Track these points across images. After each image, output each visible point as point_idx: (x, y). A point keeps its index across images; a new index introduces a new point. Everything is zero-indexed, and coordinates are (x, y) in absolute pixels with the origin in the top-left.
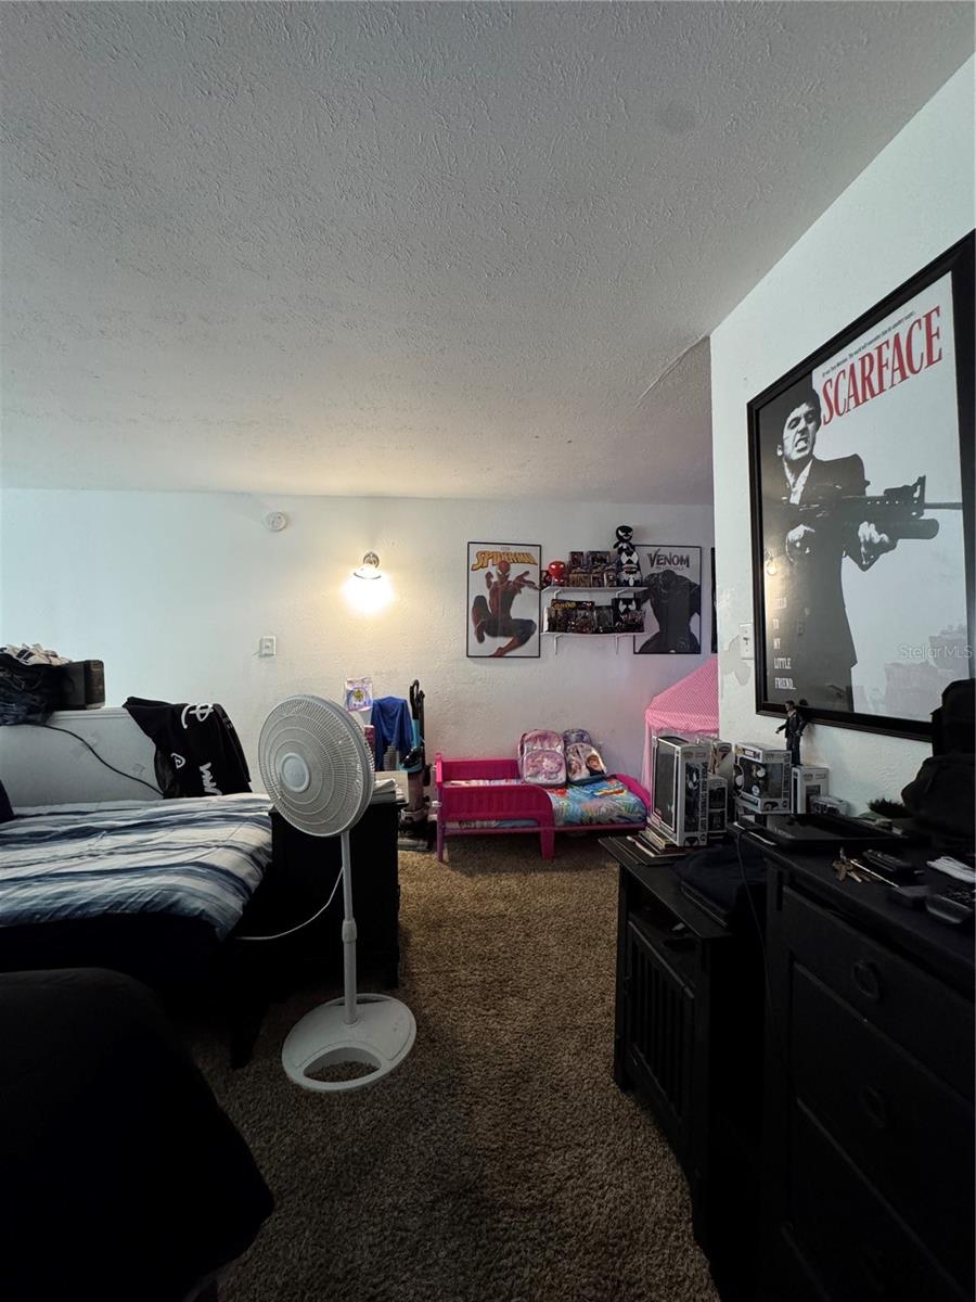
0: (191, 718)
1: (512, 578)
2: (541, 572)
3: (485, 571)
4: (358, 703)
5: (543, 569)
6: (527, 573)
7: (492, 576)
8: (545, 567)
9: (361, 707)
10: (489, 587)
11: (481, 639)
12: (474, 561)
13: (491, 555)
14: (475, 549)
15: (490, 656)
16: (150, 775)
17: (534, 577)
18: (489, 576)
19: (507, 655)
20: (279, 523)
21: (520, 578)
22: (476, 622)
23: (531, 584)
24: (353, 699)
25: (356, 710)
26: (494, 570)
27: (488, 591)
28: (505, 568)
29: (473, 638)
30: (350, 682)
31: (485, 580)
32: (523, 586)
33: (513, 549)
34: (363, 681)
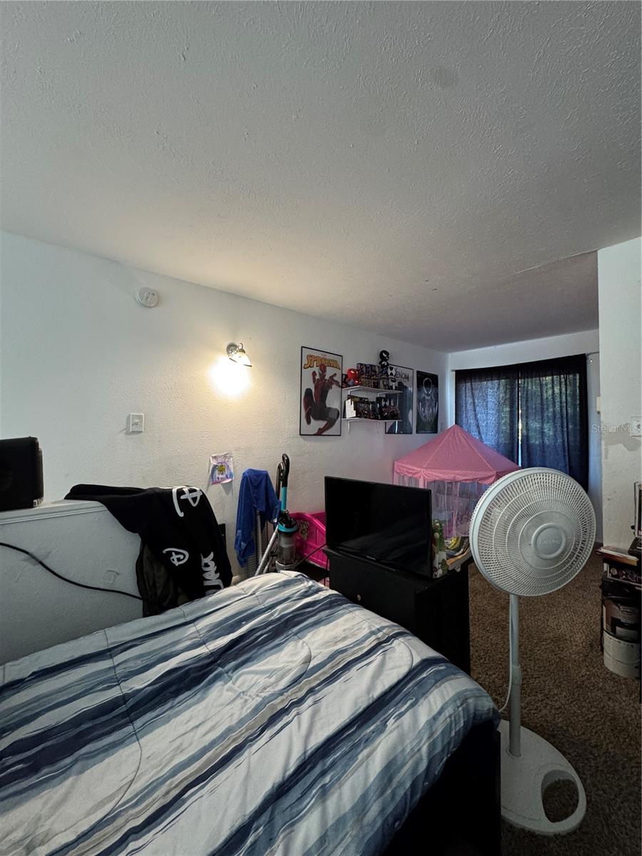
0: (184, 504)
1: (327, 378)
2: (342, 375)
3: (312, 370)
4: (221, 476)
5: (344, 373)
6: (335, 375)
7: (316, 374)
8: (345, 372)
9: (223, 479)
10: (314, 382)
11: (309, 422)
12: (305, 362)
13: (316, 359)
14: (306, 352)
15: (314, 435)
16: (128, 581)
17: (338, 378)
18: (314, 374)
19: (324, 434)
20: (151, 299)
21: (331, 377)
22: (306, 409)
23: (337, 383)
24: (217, 472)
25: (219, 482)
26: (317, 369)
27: (313, 386)
28: (323, 369)
29: (304, 421)
30: (215, 457)
31: (311, 377)
32: (333, 384)
33: (328, 357)
34: (225, 456)
